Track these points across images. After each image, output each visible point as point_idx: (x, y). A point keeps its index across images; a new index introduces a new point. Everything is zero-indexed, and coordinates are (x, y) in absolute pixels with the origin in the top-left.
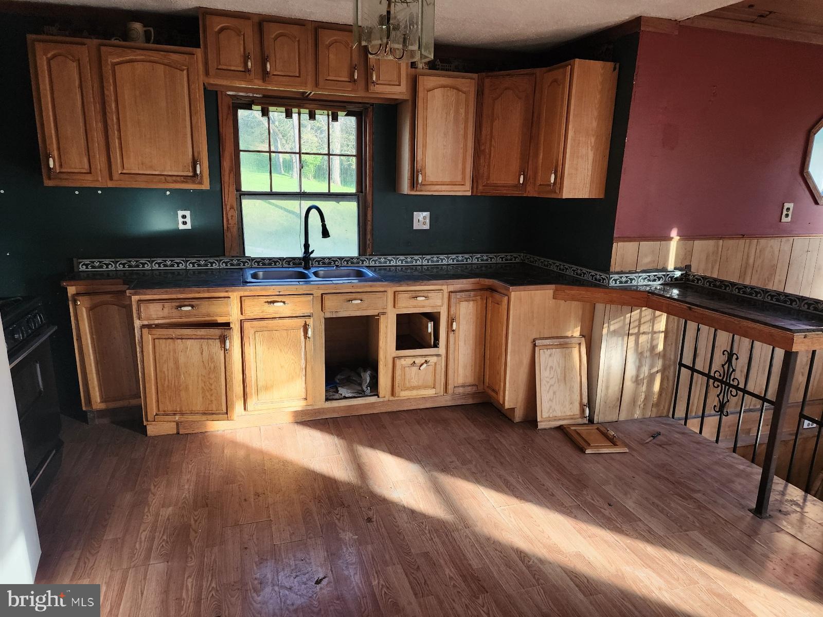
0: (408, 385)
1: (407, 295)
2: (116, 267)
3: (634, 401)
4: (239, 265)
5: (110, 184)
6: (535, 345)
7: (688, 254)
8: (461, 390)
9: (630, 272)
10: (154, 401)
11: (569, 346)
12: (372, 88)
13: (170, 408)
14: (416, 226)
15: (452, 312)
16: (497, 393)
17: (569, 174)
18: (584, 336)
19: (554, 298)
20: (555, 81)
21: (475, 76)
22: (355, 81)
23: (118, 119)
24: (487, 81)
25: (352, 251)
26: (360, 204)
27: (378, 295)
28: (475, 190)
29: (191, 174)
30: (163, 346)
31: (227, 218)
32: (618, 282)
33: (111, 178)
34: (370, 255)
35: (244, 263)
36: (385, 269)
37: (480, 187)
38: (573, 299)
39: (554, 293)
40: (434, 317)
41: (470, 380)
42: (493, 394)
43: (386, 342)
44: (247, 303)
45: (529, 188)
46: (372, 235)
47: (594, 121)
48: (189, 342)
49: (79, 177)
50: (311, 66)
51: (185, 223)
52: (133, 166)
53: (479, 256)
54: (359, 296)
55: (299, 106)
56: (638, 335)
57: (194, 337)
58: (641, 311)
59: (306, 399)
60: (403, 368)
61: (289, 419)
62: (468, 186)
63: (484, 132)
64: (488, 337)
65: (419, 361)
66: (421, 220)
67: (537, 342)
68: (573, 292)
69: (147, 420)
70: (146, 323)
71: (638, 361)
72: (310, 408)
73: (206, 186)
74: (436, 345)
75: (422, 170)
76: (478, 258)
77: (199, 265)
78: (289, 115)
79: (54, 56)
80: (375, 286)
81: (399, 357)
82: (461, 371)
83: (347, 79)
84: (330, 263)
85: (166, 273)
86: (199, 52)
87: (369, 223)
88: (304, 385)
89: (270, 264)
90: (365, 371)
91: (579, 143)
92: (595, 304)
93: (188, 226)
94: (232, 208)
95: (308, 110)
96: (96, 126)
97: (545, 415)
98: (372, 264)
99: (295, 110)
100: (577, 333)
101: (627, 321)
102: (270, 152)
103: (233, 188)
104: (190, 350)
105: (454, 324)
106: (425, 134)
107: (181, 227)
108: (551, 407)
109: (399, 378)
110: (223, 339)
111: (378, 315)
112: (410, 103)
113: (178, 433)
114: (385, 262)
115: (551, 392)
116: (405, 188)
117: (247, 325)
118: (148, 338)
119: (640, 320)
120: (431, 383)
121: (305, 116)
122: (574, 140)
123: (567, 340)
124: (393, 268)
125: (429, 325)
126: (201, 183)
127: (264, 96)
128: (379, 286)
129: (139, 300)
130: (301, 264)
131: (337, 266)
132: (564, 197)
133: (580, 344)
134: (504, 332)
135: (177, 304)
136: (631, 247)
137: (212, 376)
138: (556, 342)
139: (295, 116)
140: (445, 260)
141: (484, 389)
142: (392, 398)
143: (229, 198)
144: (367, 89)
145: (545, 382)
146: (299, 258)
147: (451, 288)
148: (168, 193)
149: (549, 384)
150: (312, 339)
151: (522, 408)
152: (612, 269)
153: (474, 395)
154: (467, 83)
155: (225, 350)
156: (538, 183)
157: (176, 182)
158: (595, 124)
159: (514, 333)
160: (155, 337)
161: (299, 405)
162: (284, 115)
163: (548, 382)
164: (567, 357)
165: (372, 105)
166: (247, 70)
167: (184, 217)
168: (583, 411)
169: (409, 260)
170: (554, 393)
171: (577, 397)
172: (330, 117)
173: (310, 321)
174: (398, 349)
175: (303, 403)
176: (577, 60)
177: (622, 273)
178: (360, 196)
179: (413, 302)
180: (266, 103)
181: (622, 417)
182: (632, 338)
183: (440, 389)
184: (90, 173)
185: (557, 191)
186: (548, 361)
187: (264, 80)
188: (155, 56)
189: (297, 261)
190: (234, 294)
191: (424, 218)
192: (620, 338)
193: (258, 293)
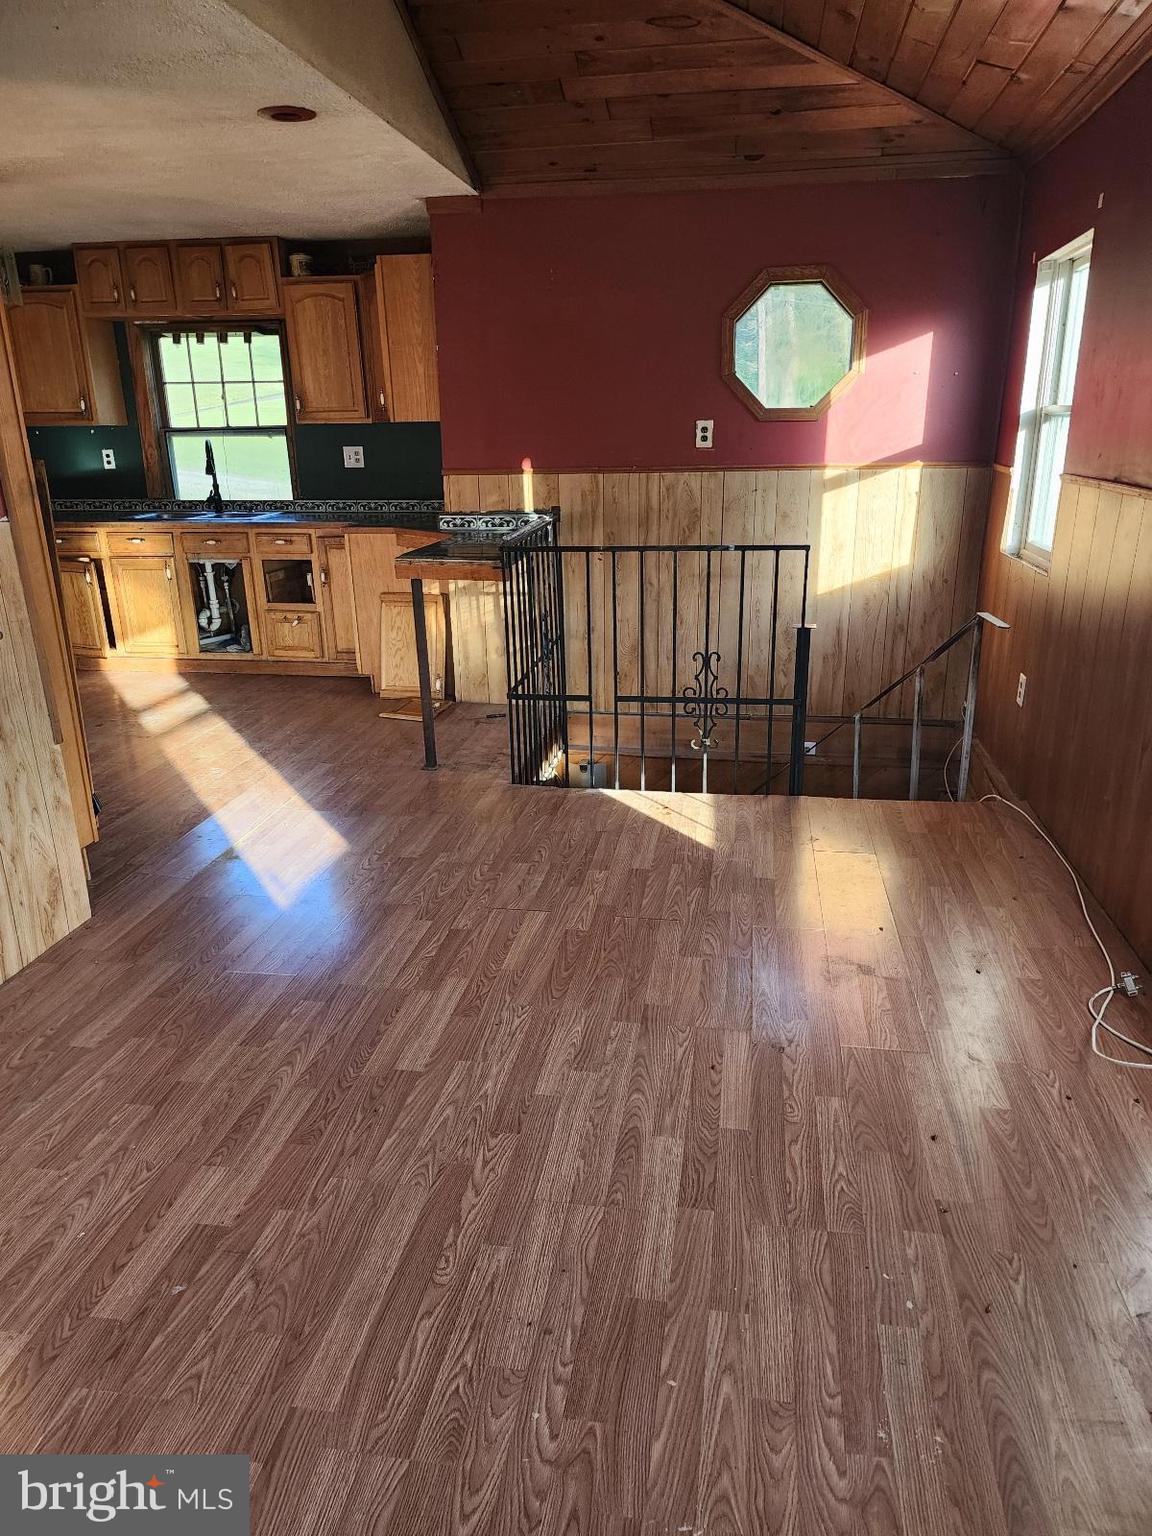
0: (282, 644)
1: (268, 538)
6: (382, 601)
7: (554, 491)
9: (472, 513)
14: (348, 464)
15: (322, 562)
17: (394, 394)
19: (397, 544)
26: (287, 439)
27: (237, 536)
28: (370, 417)
31: (147, 457)
32: (450, 525)
37: (372, 414)
39: (397, 537)
43: (254, 592)
46: (298, 474)
47: (417, 327)
51: (109, 463)
54: (215, 537)
55: (188, 331)
56: (497, 594)
57: (65, 570)
60: (275, 623)
65: (291, 616)
66: (354, 456)
67: (384, 597)
71: (501, 628)
72: (184, 657)
75: (303, 396)
78: (177, 341)
82: (342, 633)
86: (77, 288)
87: (293, 461)
88: (174, 631)
91: (401, 356)
93: (113, 466)
94: (150, 446)
97: (390, 683)
99: (183, 335)
102: (193, 383)
103: (149, 424)
105: (323, 575)
106: (300, 356)
107: (107, 467)
108: (397, 675)
109: (271, 634)
115: (398, 657)
120: (308, 644)
121: (193, 340)
127: (171, 323)
133: (436, 603)
136: (467, 481)
138: (405, 598)
139: (183, 341)
142: (270, 658)
143: (147, 436)
149: (396, 648)
150: (173, 581)
152: (445, 508)
154: (344, 287)
158: (418, 331)
163: (393, 644)
167: (108, 456)
170: (402, 659)
173: (171, 563)
174: (269, 601)
178: (290, 429)
179: (274, 547)
180: (177, 329)
186: (396, 620)
188: (40, 297)
190: (102, 529)
191: (356, 453)
192: (474, 598)
193: (122, 530)
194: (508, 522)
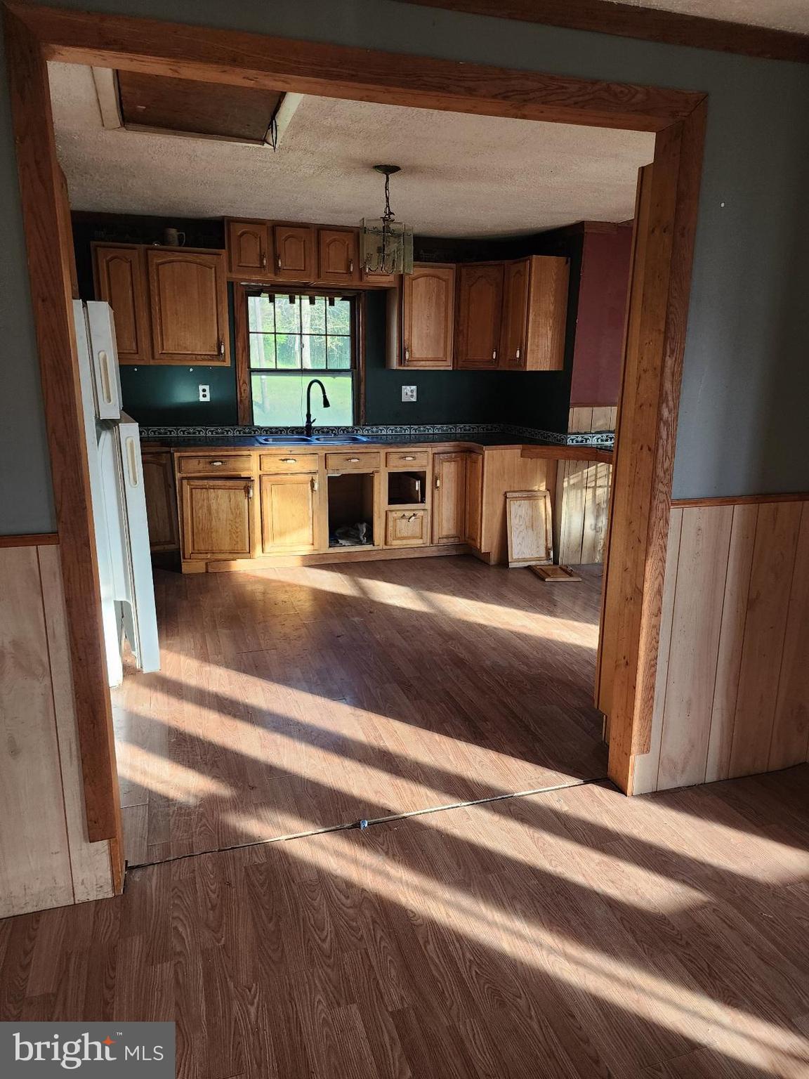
0: (399, 535)
1: (397, 456)
2: (148, 434)
3: (594, 547)
4: (250, 433)
5: (152, 363)
6: (506, 497)
8: (445, 541)
9: (585, 433)
10: (190, 541)
11: (536, 498)
12: (365, 277)
13: (203, 548)
14: (404, 399)
15: (436, 472)
16: (475, 540)
17: (531, 350)
18: (548, 490)
19: (521, 457)
20: (519, 272)
21: (453, 265)
22: (351, 273)
23: (160, 309)
24: (464, 271)
25: (348, 421)
26: (354, 378)
27: (373, 455)
28: (455, 365)
29: (216, 353)
30: (199, 495)
31: (240, 391)
32: (574, 442)
33: (153, 358)
34: (363, 425)
35: (255, 431)
36: (377, 438)
37: (460, 363)
38: (538, 456)
39: (522, 451)
40: (420, 476)
41: (452, 532)
42: (473, 542)
43: (380, 497)
44: (265, 460)
45: (501, 363)
46: (365, 406)
47: (551, 305)
48: (220, 492)
49: (129, 356)
50: (314, 262)
51: (204, 396)
52: (170, 347)
53: (462, 426)
54: (356, 456)
55: (301, 294)
56: (595, 488)
57: (223, 487)
58: (597, 467)
59: (313, 544)
60: (395, 520)
61: (297, 562)
62: (449, 362)
63: (462, 314)
64: (468, 494)
65: (408, 514)
66: (409, 393)
67: (508, 495)
68: (537, 450)
69: (184, 558)
70: (185, 475)
71: (596, 511)
72: (316, 553)
73: (228, 363)
74: (423, 501)
75: (410, 348)
76: (461, 428)
77: (217, 433)
78: (292, 301)
79: (112, 259)
80: (369, 448)
81: (391, 511)
82: (445, 524)
83: (345, 272)
84: (328, 432)
85: (189, 440)
86: (224, 252)
87: (363, 396)
88: (311, 532)
89: (277, 433)
90: (362, 523)
91: (539, 324)
92: (558, 461)
93: (207, 399)
94: (244, 382)
95: (308, 297)
96: (143, 316)
97: (515, 557)
98: (366, 433)
99: (297, 297)
100: (543, 488)
101: (585, 476)
102: (275, 333)
103: (245, 366)
104: (221, 498)
105: (438, 482)
106: (411, 319)
107: (202, 399)
108: (520, 550)
109: (391, 528)
110: (247, 490)
111: (372, 473)
112: (398, 290)
113: (207, 572)
114: (377, 432)
115: (520, 537)
116: (395, 364)
117: (265, 478)
118: (187, 489)
119: (596, 475)
120: (418, 534)
121: (306, 301)
122: (534, 322)
123: (534, 493)
124: (385, 437)
125: (417, 483)
126: (224, 361)
127: (272, 286)
128: (373, 448)
129: (180, 457)
130: (303, 432)
131: (335, 434)
132: (528, 370)
133: (545, 497)
134: (480, 486)
135: (210, 460)
136: (585, 411)
137: (238, 520)
138: (525, 495)
139: (297, 301)
140: (430, 430)
141: (465, 541)
142: (385, 547)
143: (242, 375)
144: (361, 278)
145: (515, 529)
146: (302, 428)
147: (435, 450)
148: (191, 370)
149: (519, 530)
150: (317, 492)
151: (497, 551)
152: (570, 430)
153: (456, 546)
154: (447, 272)
155: (249, 498)
156: (508, 358)
157: (203, 360)
158: (552, 308)
159: (488, 487)
160: (193, 487)
161: (306, 550)
162: (288, 300)
163: (517, 529)
164: (535, 508)
165: (364, 291)
166: (262, 266)
167: (204, 391)
168: (548, 554)
169: (398, 429)
170: (523, 538)
171: (543, 542)
172: (328, 302)
173: (316, 477)
174: (389, 504)
175: (311, 547)
176: (534, 256)
177: (578, 433)
178: (354, 371)
179: (402, 462)
180: (272, 291)
181: (584, 561)
182: (590, 491)
183: (427, 539)
184: (137, 353)
185: (523, 365)
186: (518, 510)
187: (276, 274)
188: (190, 257)
189: (300, 430)
190: (255, 452)
191: (412, 391)
192: (579, 491)
193: (274, 452)
194: (611, 438)
